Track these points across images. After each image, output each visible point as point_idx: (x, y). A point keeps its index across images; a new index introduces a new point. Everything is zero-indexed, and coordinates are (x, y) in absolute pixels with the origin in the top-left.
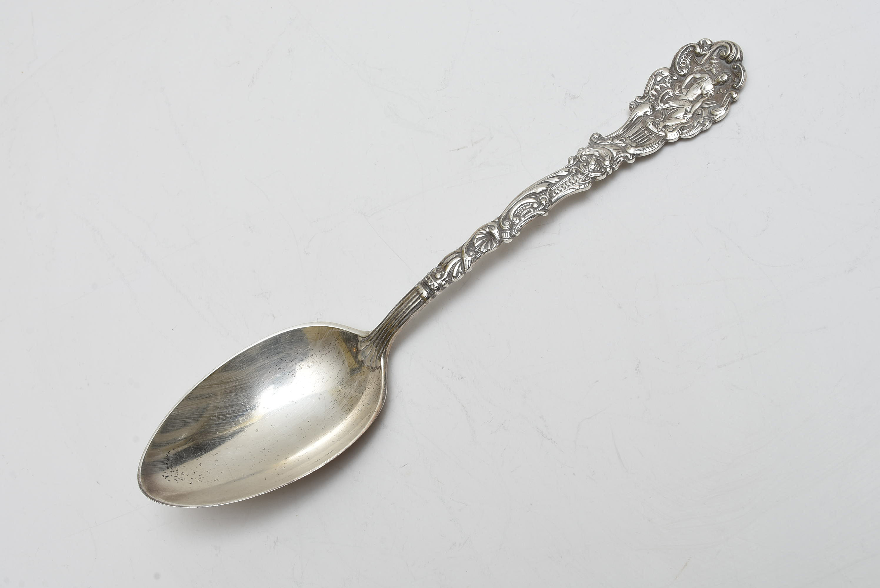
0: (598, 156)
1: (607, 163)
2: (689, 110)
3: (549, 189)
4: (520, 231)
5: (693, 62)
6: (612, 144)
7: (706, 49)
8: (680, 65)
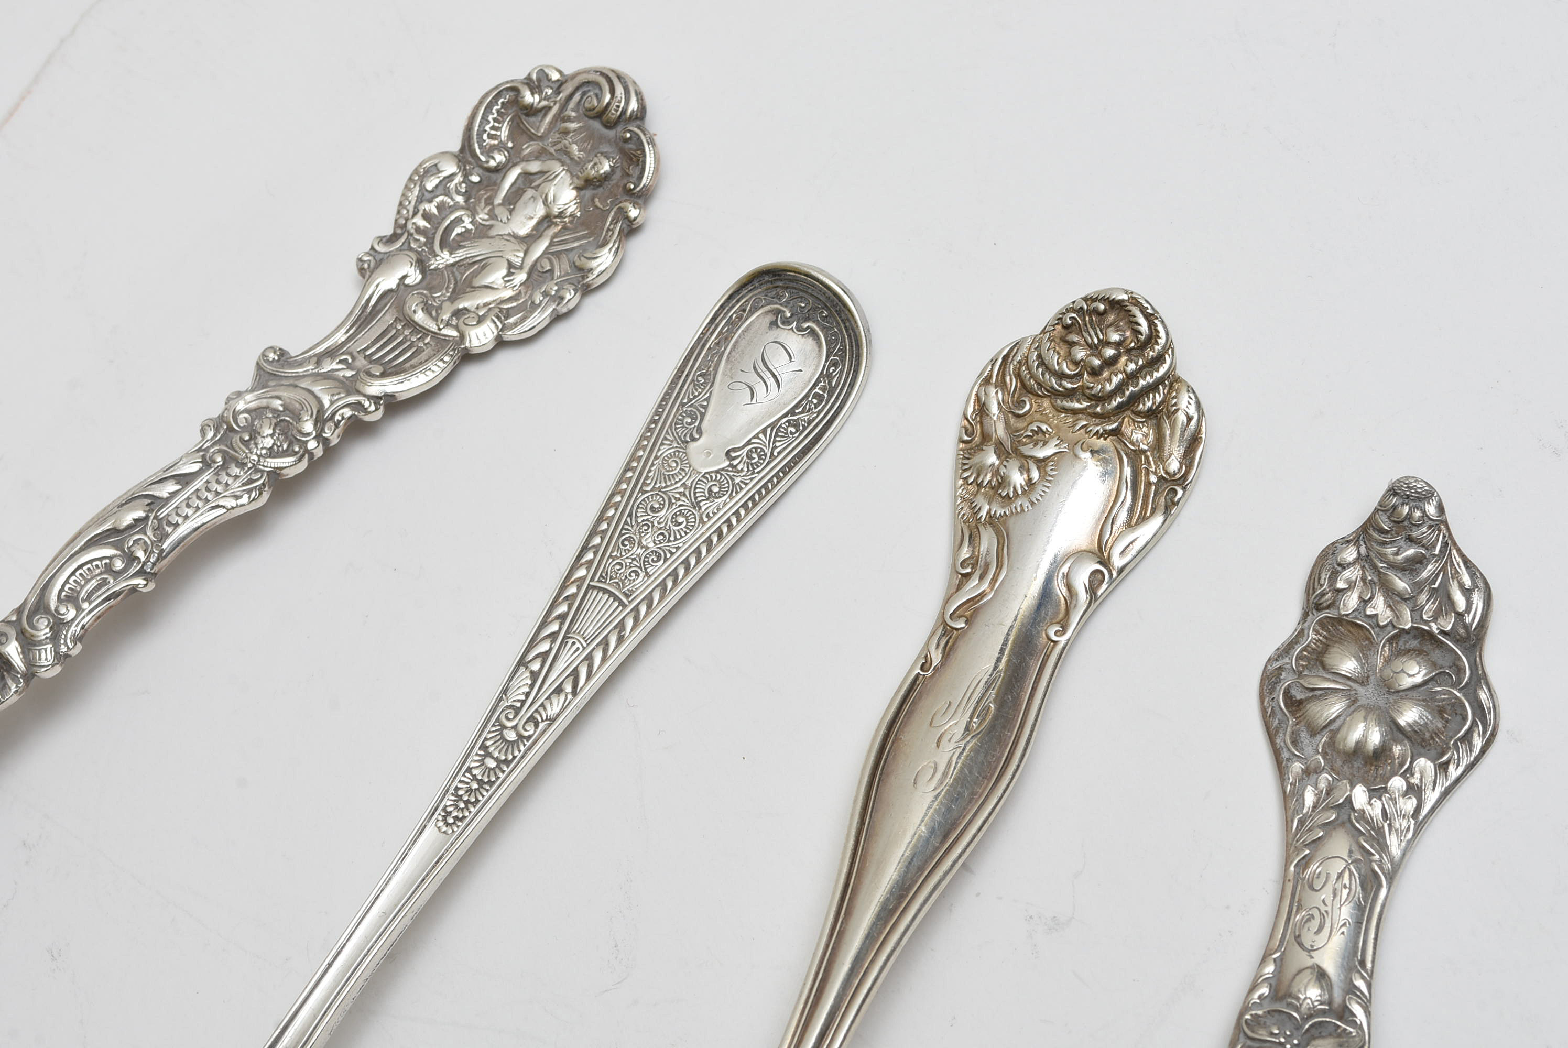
0: (281, 412)
1: (308, 427)
2: (517, 261)
3: (152, 515)
4: (80, 642)
5: (518, 131)
6: (318, 374)
7: (549, 94)
8: (485, 141)
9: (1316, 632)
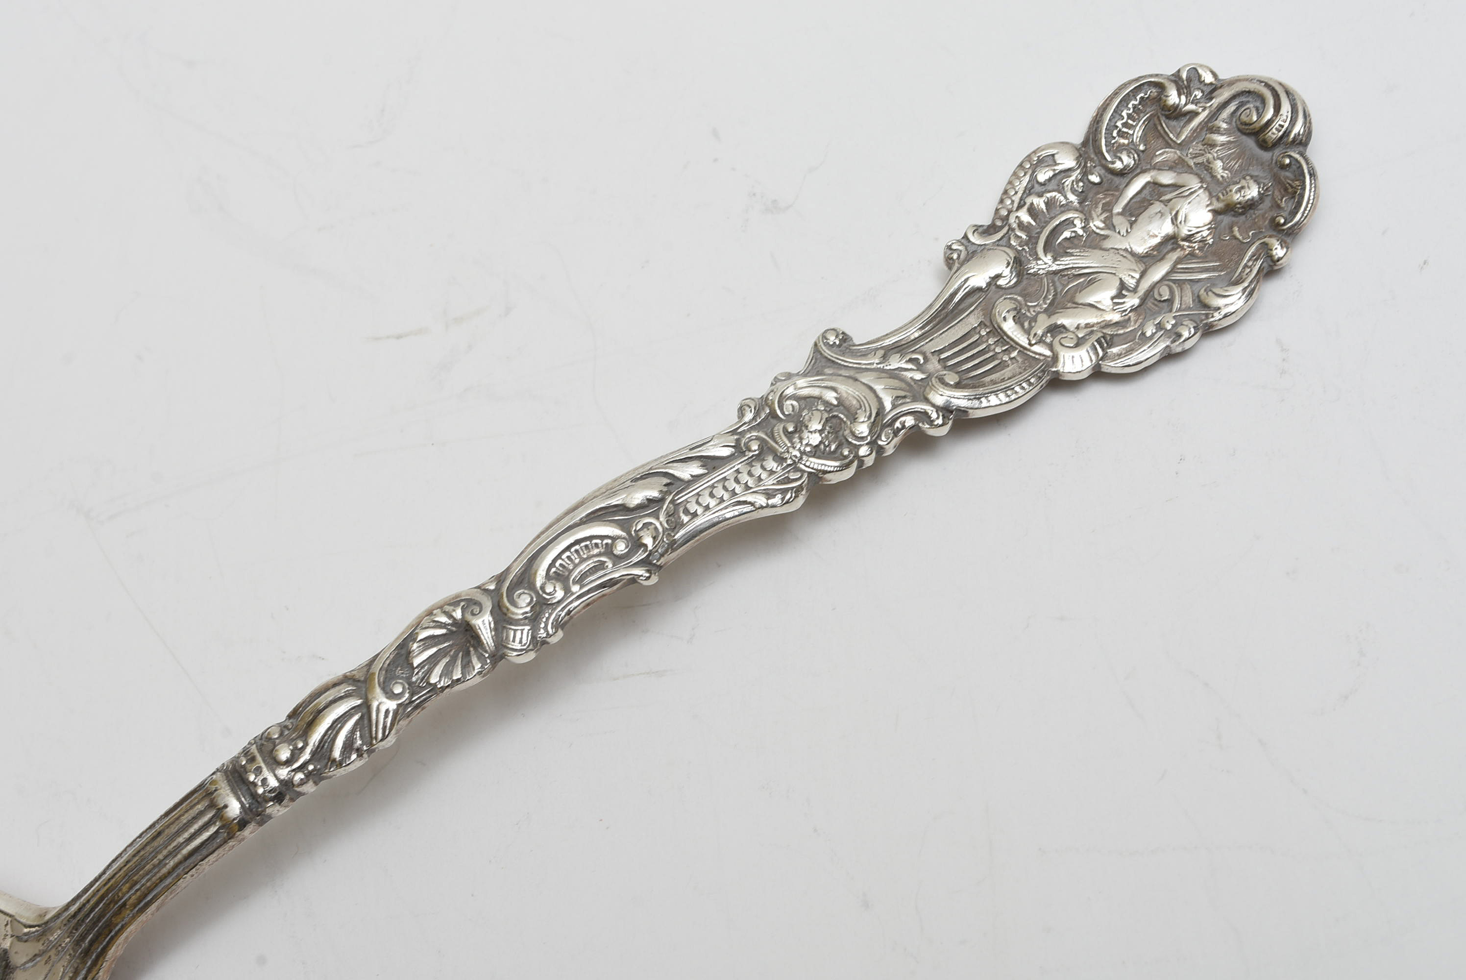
0: (835, 406)
1: (863, 429)
2: (1131, 283)
3: (668, 498)
4: (562, 629)
5: (1153, 132)
6: (883, 371)
7: (1198, 97)
8: (1114, 138)
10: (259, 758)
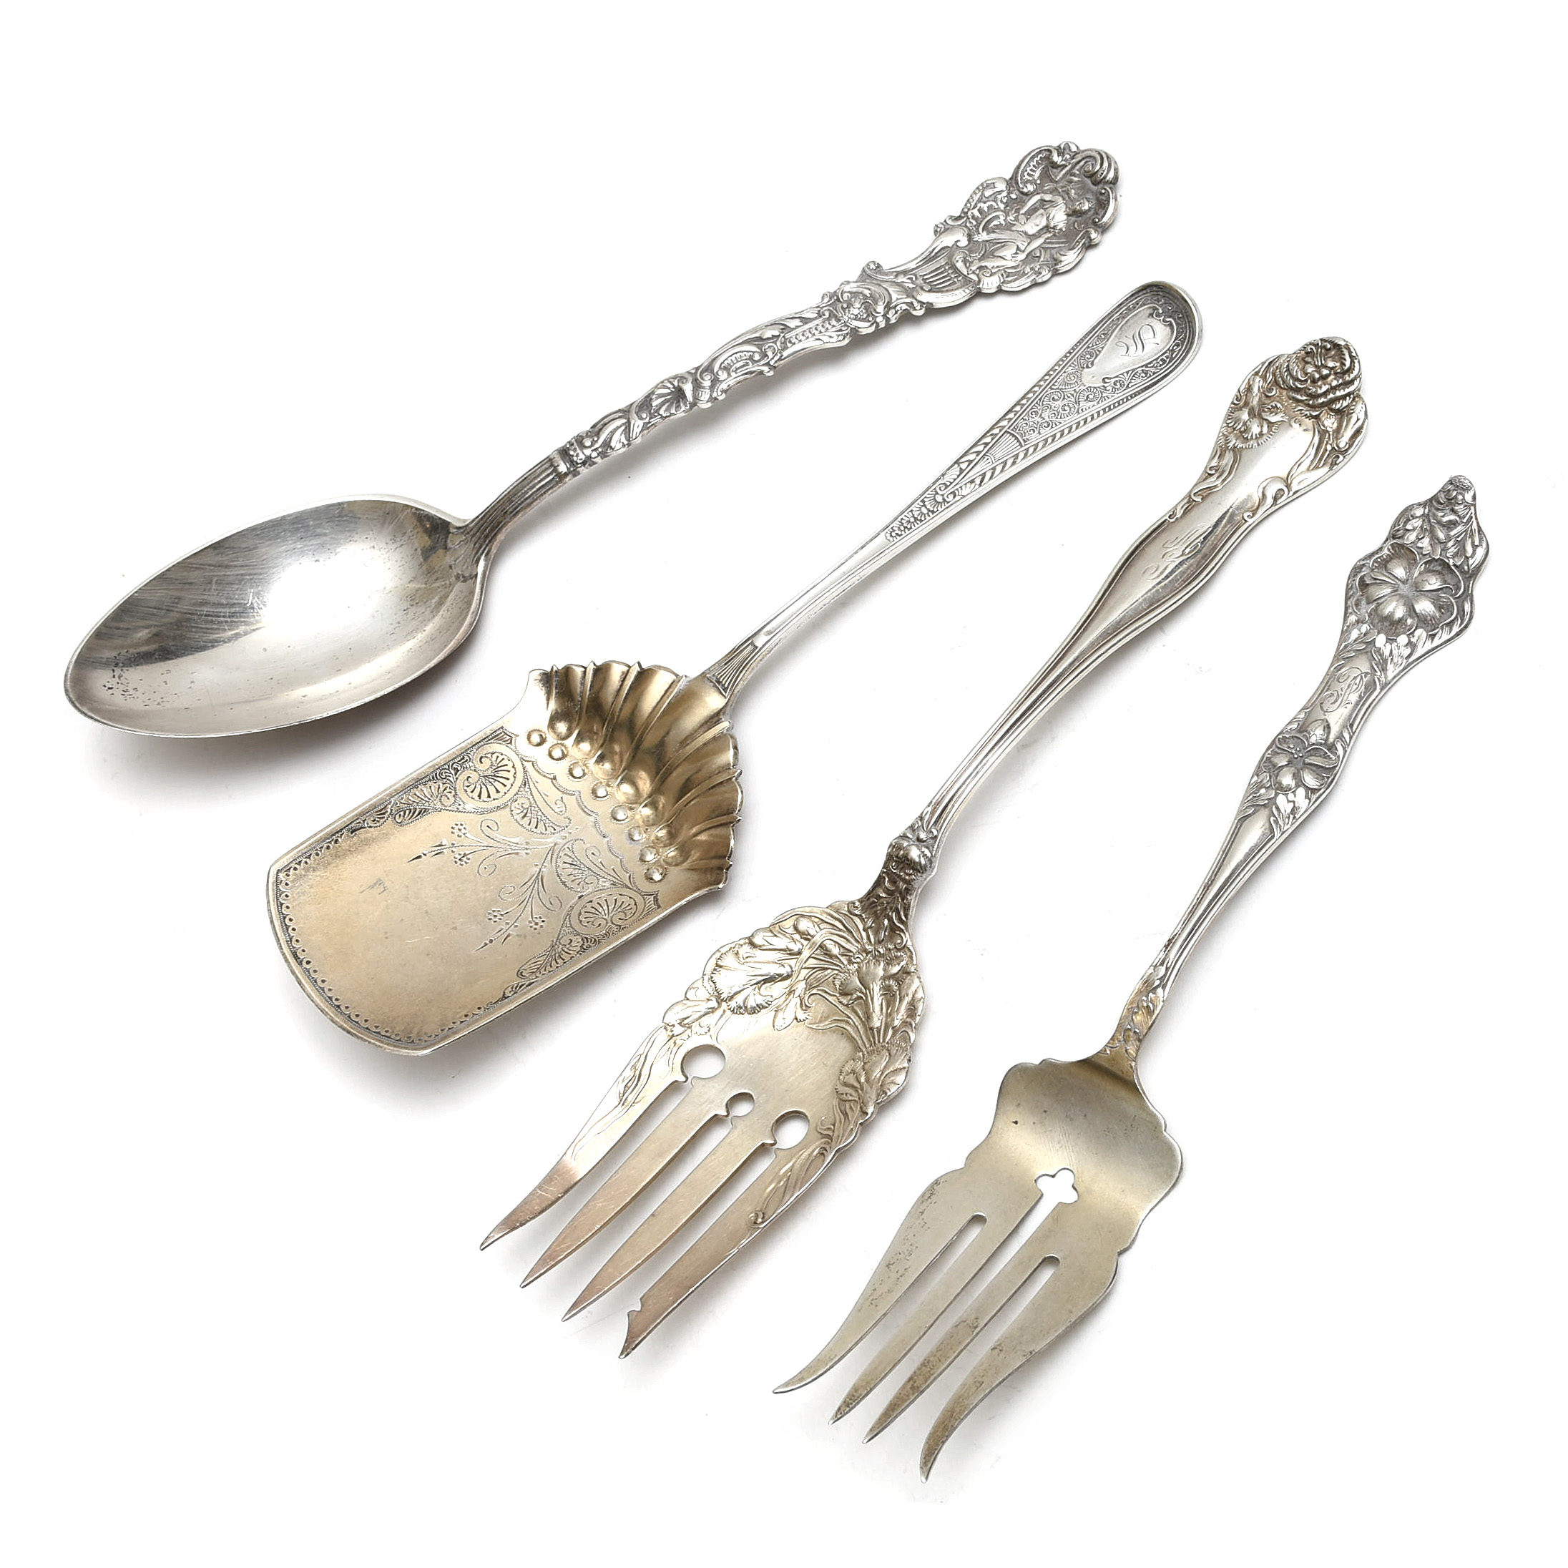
0: (868, 297)
1: (880, 309)
2: (1022, 248)
3: (782, 335)
4: (726, 393)
5: (1045, 176)
6: (894, 282)
7: (1067, 158)
8: (1025, 176)
9: (1389, 550)
10: (575, 444)
